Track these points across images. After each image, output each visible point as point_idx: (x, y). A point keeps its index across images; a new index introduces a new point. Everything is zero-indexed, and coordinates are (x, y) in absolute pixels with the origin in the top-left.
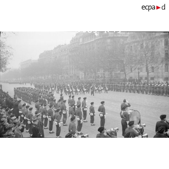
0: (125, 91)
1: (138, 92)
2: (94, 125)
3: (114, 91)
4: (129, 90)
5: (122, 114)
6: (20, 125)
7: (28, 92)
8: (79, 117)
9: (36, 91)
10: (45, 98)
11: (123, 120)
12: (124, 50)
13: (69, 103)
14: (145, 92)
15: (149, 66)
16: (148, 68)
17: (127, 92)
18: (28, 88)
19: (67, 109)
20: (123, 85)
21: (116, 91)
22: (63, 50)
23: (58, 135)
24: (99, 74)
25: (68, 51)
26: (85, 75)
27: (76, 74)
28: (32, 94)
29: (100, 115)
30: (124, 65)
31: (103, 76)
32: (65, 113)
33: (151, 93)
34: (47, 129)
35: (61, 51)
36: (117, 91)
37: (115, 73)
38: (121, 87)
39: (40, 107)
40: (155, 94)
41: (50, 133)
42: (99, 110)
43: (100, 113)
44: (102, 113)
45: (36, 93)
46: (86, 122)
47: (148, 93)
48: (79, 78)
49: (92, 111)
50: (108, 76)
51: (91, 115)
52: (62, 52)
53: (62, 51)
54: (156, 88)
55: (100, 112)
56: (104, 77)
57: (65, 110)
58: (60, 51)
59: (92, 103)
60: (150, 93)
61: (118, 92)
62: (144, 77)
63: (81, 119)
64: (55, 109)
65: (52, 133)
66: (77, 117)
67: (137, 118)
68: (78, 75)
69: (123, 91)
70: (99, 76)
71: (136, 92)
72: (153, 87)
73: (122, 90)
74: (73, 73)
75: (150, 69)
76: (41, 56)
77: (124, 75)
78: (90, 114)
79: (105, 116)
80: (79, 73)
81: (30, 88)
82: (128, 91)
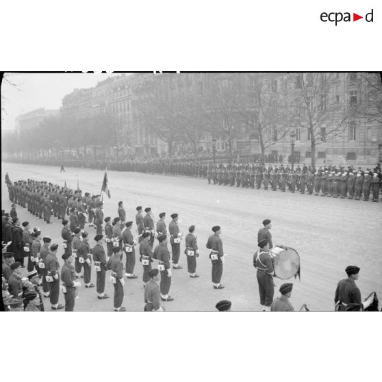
0: (262, 186)
1: (292, 189)
2: (196, 276)
3: (238, 186)
4: (272, 184)
5: (258, 257)
6: (36, 296)
7: (42, 194)
8: (162, 264)
9: (60, 193)
10: (81, 211)
11: (261, 270)
12: (259, 93)
13: (137, 224)
14: (306, 189)
15: (317, 130)
16: (315, 133)
17: (266, 188)
18: (42, 182)
19: (134, 240)
20: (257, 173)
21: (241, 185)
22: (119, 89)
23: (118, 304)
24: (203, 145)
25: (131, 90)
26: (170, 147)
27: (149, 143)
28: (51, 199)
29: (212, 256)
30: (260, 125)
31: (211, 148)
32: (131, 250)
33: (321, 191)
34: (90, 287)
35: (114, 92)
36: (243, 186)
37: (238, 142)
38: (253, 176)
39: (73, 236)
40: (329, 195)
41: (99, 298)
42: (209, 246)
43: (212, 253)
44: (215, 253)
45: (60, 197)
46: (179, 268)
47: (314, 191)
48: (157, 155)
49: (191, 246)
50: (223, 148)
51: (189, 254)
52: (115, 94)
53: (115, 90)
54: (331, 181)
55: (211, 250)
56: (215, 151)
57: (132, 243)
58: (112, 91)
59: (192, 229)
60: (319, 192)
61: (247, 188)
62: (305, 152)
63: (167, 267)
64: (106, 239)
65: (104, 298)
66: (160, 263)
67: (293, 264)
68: (154, 146)
69: (259, 187)
70: (202, 147)
71: (287, 188)
72: (325, 179)
73: (255, 185)
74: (141, 142)
75: (317, 136)
76: (66, 100)
77: (260, 146)
78: (186, 253)
79: (223, 259)
80: (156, 142)
81: (45, 183)
82: (270, 186)
